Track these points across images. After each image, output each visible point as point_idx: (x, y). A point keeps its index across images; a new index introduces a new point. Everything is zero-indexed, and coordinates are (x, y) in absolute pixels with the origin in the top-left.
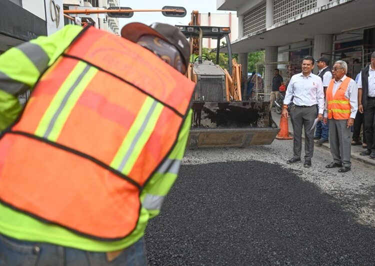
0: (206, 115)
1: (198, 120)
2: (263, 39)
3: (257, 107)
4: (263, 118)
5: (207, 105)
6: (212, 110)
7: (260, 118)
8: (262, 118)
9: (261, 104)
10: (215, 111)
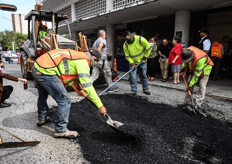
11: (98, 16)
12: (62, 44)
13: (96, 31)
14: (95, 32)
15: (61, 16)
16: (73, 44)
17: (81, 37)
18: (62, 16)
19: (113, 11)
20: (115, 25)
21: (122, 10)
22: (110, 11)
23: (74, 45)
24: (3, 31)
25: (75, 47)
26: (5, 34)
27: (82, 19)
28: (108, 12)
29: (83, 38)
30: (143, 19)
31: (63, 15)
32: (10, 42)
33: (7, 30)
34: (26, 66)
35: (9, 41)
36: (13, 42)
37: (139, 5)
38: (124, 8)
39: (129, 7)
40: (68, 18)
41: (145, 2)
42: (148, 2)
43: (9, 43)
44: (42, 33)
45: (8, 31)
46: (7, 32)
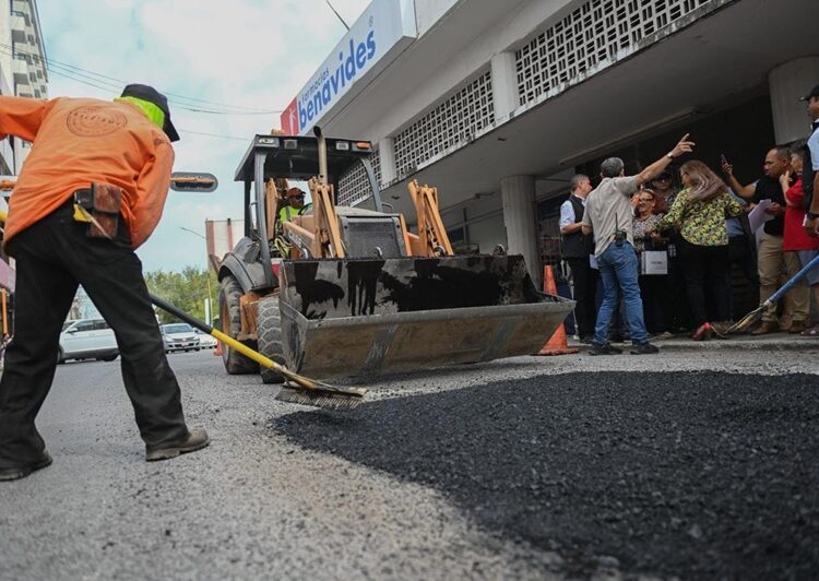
0: (386, 293)
1: (369, 308)
2: (397, 198)
3: (497, 269)
4: (510, 295)
5: (389, 268)
6: (401, 278)
7: (503, 295)
8: (506, 296)
9: (505, 263)
10: (407, 282)
11: (473, 142)
12: (351, 220)
13: (466, 220)
14: (463, 225)
15: (347, 148)
16: (389, 220)
17: (418, 193)
18: (350, 146)
19: (524, 110)
20: (535, 177)
21: (558, 96)
22: (511, 114)
23: (393, 223)
24: (180, 272)
25: (398, 230)
26: (185, 280)
27: (415, 168)
28: (508, 119)
29: (425, 195)
30: (639, 131)
31: (353, 145)
32: (198, 303)
33: (192, 267)
34: (235, 322)
35: (196, 301)
36: (206, 301)
37: (619, 63)
38: (562, 89)
39: (581, 79)
40: (369, 153)
41: (643, 46)
42: (657, 39)
43: (194, 306)
44: (288, 213)
45: (192, 272)
46: (190, 273)
